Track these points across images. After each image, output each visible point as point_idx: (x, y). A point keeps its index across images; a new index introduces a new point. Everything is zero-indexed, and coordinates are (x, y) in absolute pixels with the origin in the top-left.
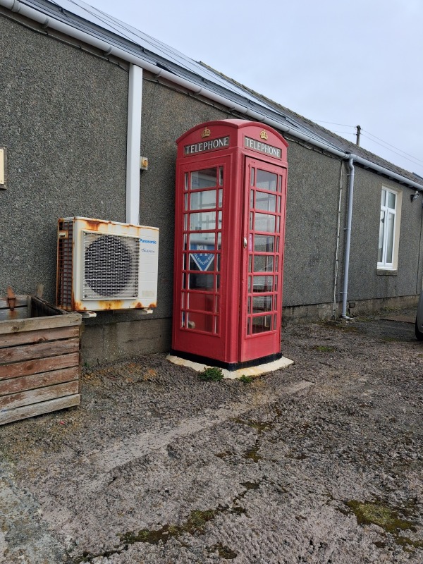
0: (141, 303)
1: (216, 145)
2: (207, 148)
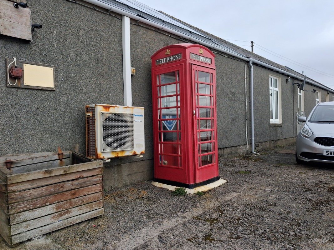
0: (136, 151)
1: (174, 59)
2: (169, 60)
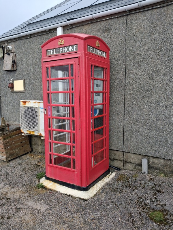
0: (41, 134)
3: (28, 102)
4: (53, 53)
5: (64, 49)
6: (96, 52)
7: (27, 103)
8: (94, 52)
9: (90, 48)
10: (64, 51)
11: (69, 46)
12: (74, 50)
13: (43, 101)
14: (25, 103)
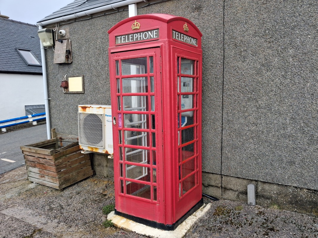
0: (108, 151)
3: (89, 107)
4: (125, 40)
5: (140, 35)
6: (183, 39)
7: (87, 109)
8: (181, 39)
9: (175, 33)
10: (140, 37)
11: (147, 31)
12: (154, 37)
13: (110, 107)
14: (84, 108)
